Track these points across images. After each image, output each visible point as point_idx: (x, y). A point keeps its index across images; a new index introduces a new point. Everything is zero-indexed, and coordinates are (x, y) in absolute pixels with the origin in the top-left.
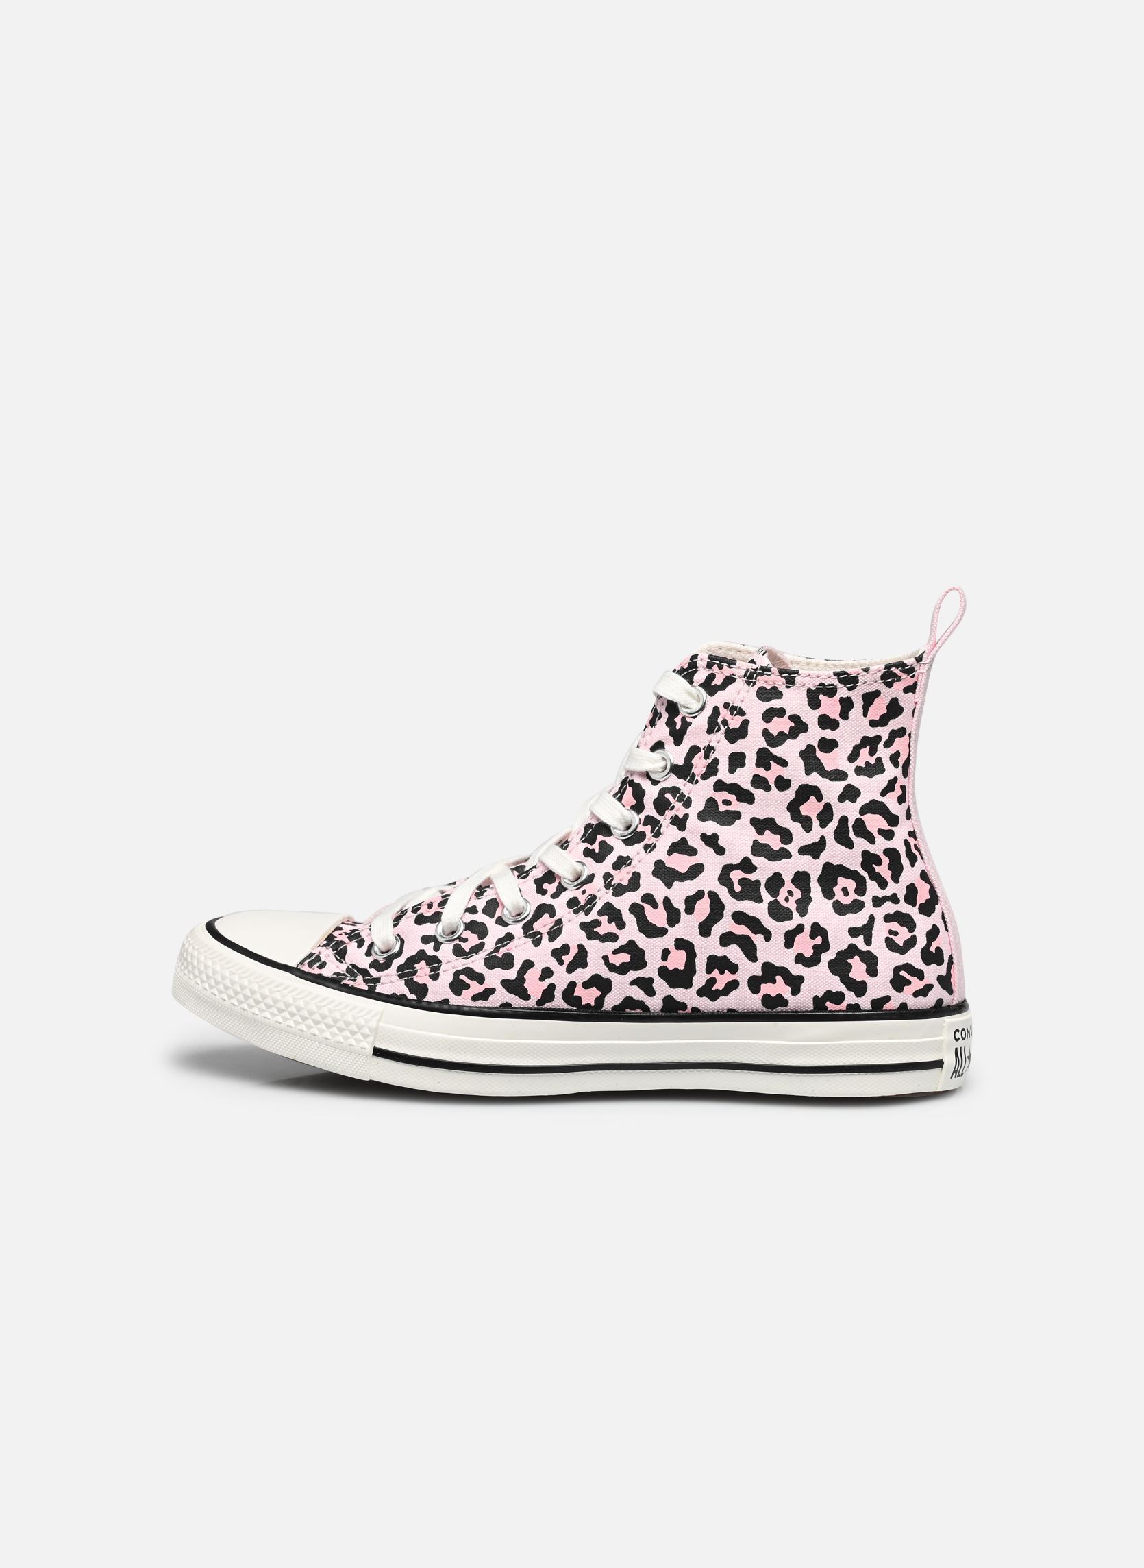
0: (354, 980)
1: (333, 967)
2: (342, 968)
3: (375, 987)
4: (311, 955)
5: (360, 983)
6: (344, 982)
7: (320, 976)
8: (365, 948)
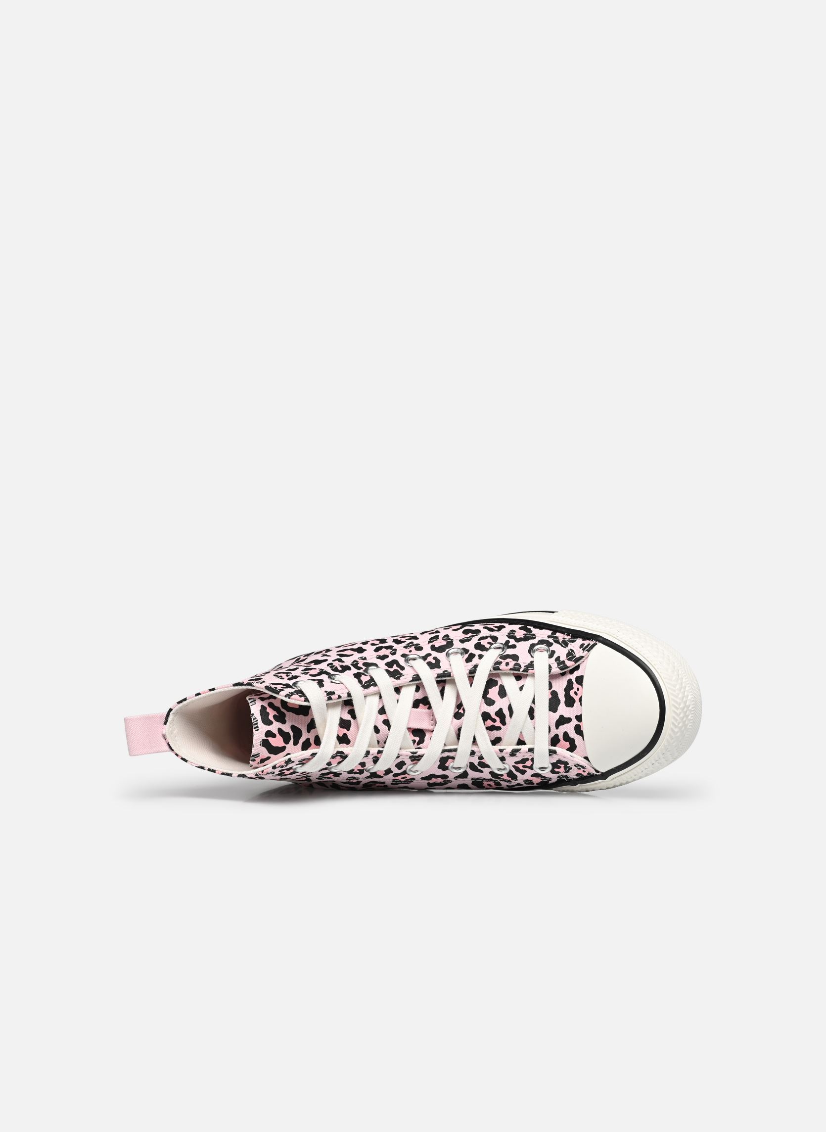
0: (564, 638)
1: (576, 646)
2: (571, 646)
3: (552, 634)
4: (588, 651)
5: (560, 636)
6: (569, 637)
7: (585, 639)
8: (555, 656)
